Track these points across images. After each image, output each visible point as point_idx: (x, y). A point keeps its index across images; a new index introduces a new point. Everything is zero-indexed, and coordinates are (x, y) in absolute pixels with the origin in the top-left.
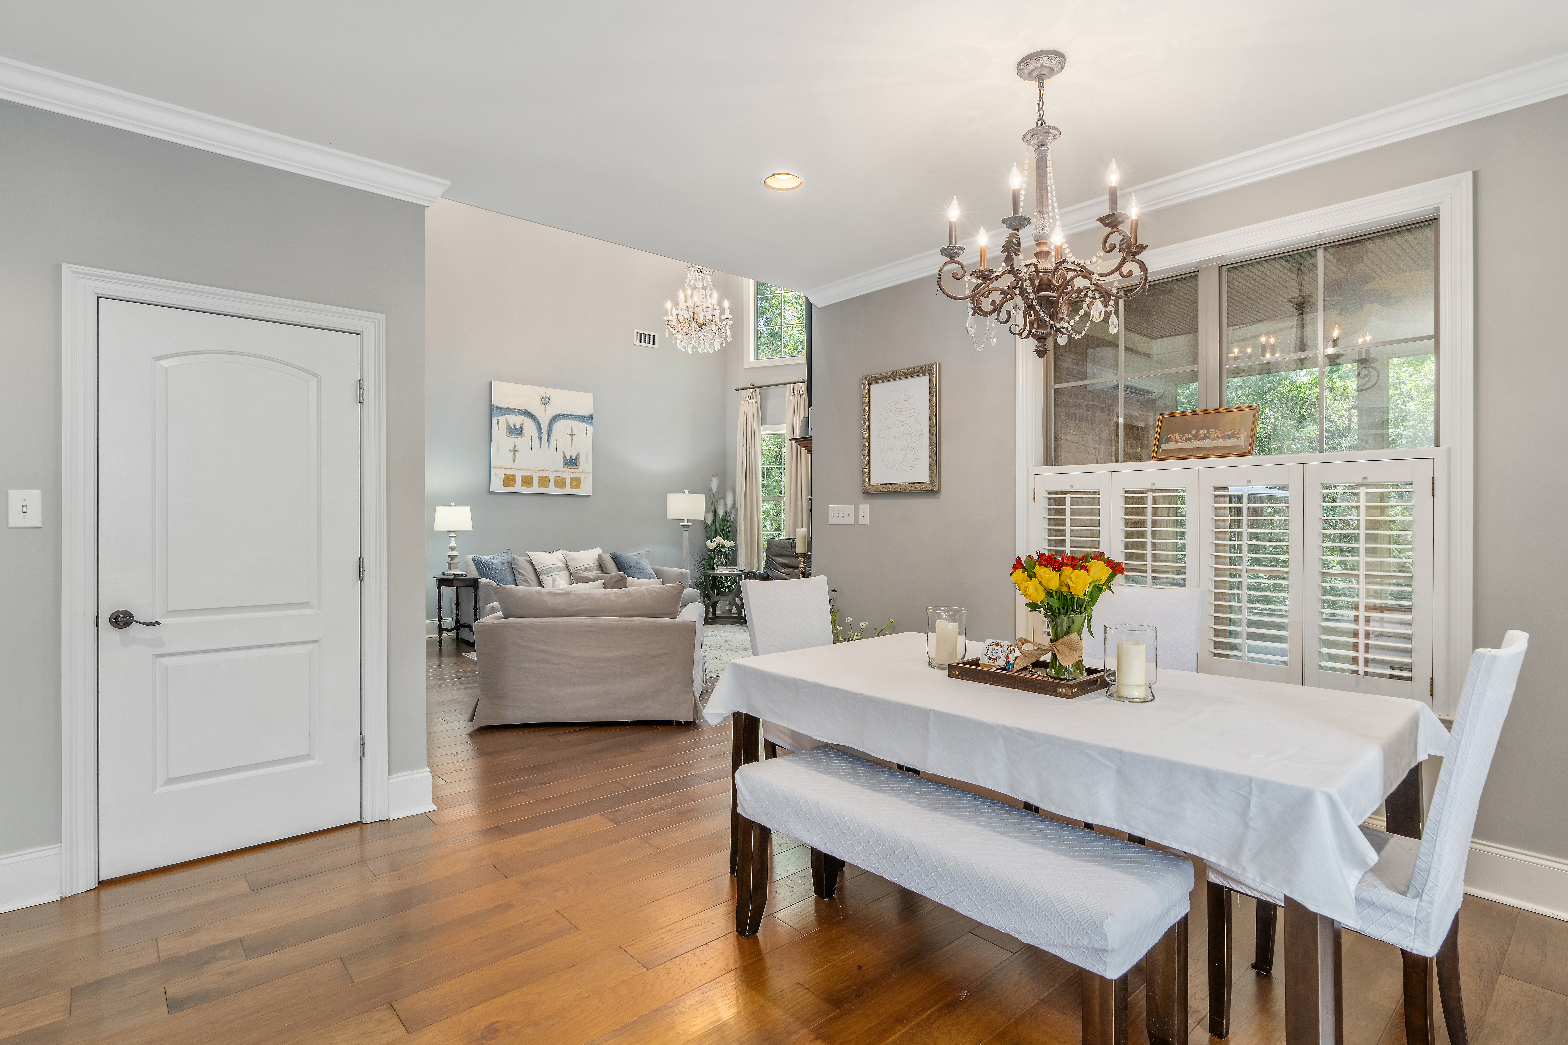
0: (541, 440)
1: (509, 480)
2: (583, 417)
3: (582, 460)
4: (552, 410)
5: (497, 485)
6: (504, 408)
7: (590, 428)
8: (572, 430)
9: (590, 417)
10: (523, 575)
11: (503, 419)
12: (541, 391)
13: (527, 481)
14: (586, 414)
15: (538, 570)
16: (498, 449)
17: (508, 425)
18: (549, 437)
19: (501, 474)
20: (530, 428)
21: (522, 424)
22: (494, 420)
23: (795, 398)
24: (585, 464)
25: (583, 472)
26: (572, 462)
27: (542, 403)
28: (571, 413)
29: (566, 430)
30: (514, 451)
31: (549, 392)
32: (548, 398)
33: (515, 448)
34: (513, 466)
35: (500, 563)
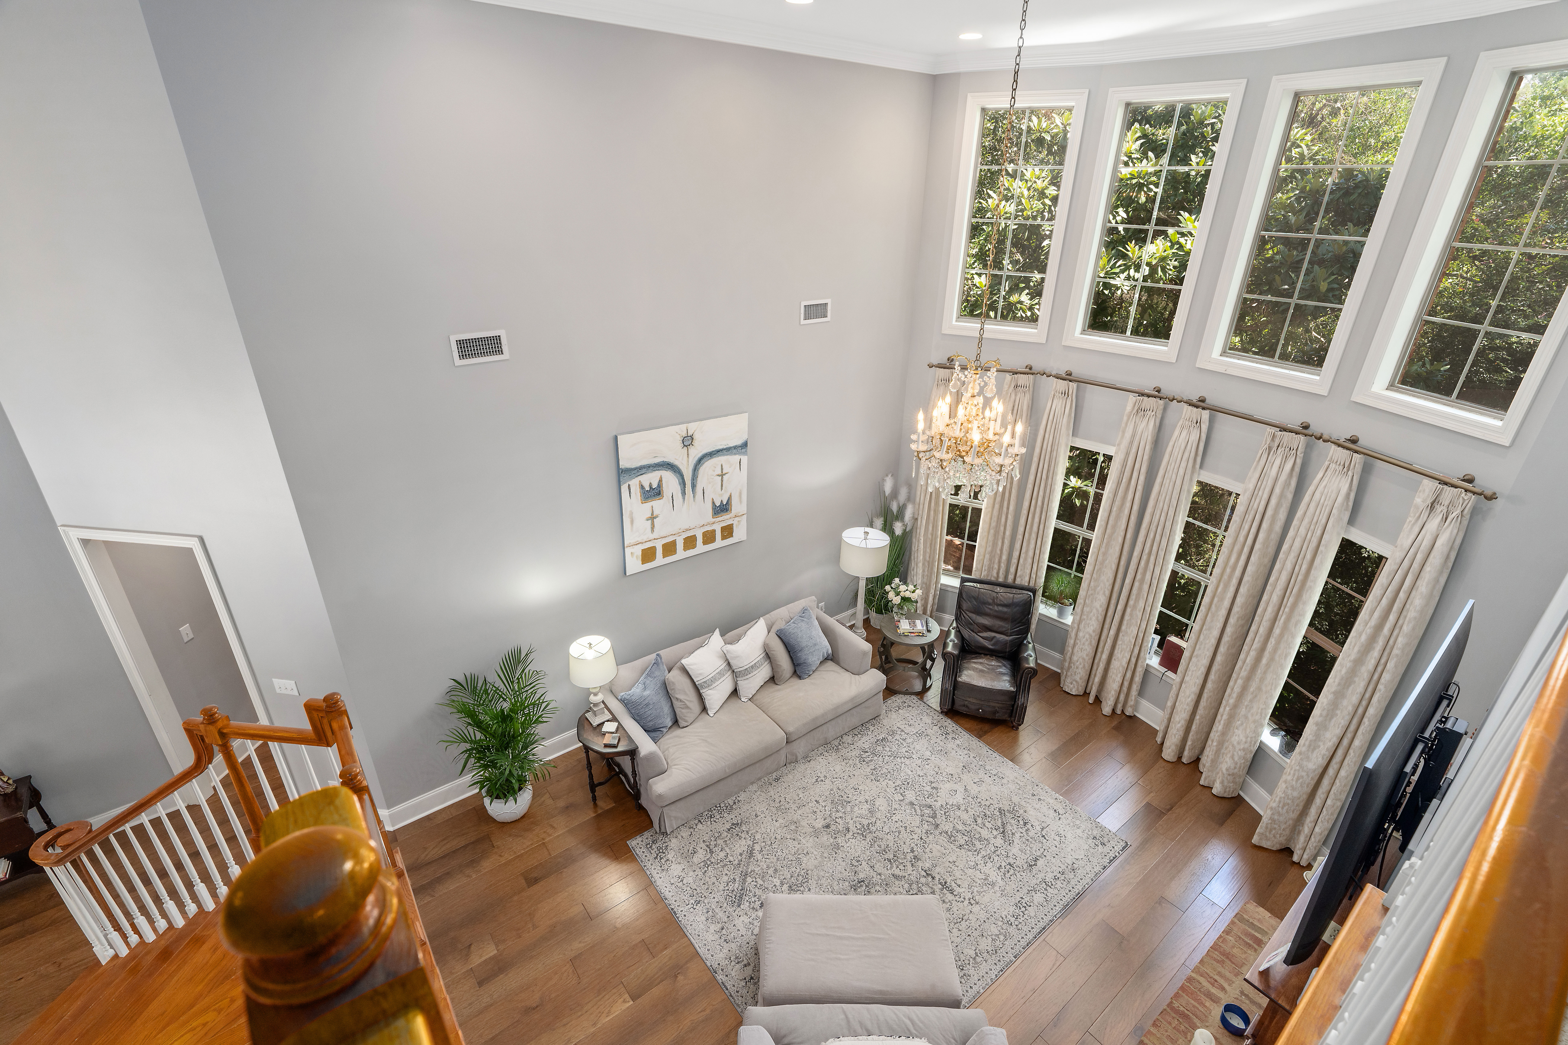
0: (684, 493)
1: (648, 555)
2: (735, 447)
3: (734, 502)
4: (696, 452)
5: (634, 565)
6: (635, 469)
7: (745, 459)
8: (722, 469)
9: (745, 445)
10: (681, 701)
11: (634, 483)
12: (681, 430)
13: (670, 548)
14: (739, 442)
15: (697, 683)
16: (632, 522)
17: (642, 487)
18: (694, 486)
19: (639, 551)
20: (670, 481)
21: (660, 481)
22: (624, 488)
23: (1016, 395)
24: (739, 507)
25: (736, 516)
26: (722, 509)
27: (684, 446)
28: (721, 447)
29: (714, 471)
30: (652, 518)
31: (693, 427)
32: (692, 437)
33: (652, 514)
34: (652, 536)
35: (654, 692)
